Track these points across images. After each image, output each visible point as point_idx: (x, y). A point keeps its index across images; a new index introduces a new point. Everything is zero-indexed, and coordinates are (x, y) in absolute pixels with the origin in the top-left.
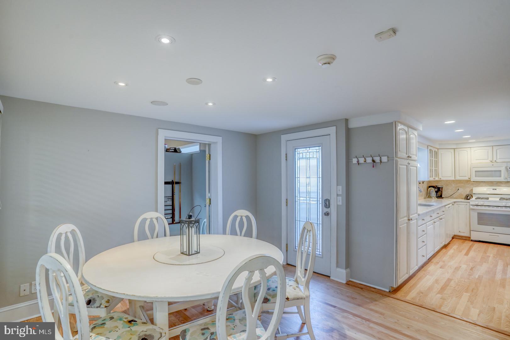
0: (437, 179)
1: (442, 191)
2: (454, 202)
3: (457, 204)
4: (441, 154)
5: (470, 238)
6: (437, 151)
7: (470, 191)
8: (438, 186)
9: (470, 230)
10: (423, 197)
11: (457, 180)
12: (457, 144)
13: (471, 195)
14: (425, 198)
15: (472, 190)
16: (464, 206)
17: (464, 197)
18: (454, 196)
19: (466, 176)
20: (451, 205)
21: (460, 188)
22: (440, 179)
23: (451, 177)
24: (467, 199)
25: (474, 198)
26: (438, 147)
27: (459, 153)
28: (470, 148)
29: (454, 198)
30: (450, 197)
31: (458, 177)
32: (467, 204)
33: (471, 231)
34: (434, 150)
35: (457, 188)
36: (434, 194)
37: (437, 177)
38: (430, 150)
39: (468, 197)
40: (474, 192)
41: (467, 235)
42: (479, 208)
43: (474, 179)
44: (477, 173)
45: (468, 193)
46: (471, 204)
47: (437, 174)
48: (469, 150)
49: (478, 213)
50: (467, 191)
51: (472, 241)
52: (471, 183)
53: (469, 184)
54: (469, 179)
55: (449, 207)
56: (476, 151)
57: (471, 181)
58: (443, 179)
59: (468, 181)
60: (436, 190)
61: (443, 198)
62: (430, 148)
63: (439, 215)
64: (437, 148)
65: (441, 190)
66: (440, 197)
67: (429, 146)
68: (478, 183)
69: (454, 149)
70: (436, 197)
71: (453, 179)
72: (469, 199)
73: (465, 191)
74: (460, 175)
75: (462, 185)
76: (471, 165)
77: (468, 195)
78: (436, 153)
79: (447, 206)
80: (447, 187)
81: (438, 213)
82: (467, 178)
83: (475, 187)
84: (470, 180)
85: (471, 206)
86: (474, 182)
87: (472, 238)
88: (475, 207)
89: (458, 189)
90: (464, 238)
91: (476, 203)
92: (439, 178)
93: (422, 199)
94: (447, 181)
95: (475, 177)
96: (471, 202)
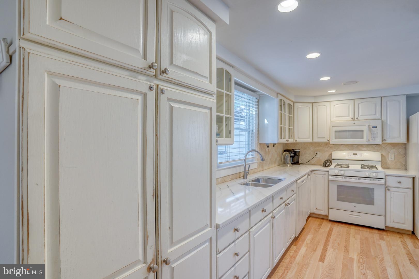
0: (291, 141)
1: (299, 156)
2: (312, 171)
3: (314, 174)
4: (298, 109)
5: (328, 216)
6: (292, 104)
7: (329, 156)
8: (294, 150)
9: (328, 208)
10: (277, 164)
11: (315, 143)
12: (315, 97)
13: (330, 160)
14: (279, 165)
15: (331, 154)
16: (322, 176)
17: (322, 163)
18: (312, 162)
19: (325, 138)
20: (306, 176)
21: (318, 153)
22: (296, 141)
23: (308, 138)
24: (325, 166)
25: (333, 166)
26: (294, 100)
27: (317, 108)
28: (330, 101)
29: (312, 165)
30: (308, 163)
31: (316, 139)
32: (325, 174)
33: (330, 209)
34: (287, 102)
35: (316, 152)
36: (289, 159)
37: (292, 139)
38: (281, 100)
39: (327, 164)
40: (333, 158)
41: (324, 213)
42: (339, 179)
43: (334, 141)
44: (337, 133)
45: (327, 158)
46: (330, 174)
47: (292, 135)
48: (327, 104)
49: (337, 185)
50: (325, 157)
51: (330, 221)
52: (330, 146)
53: (328, 147)
54: (328, 140)
55: (302, 182)
56: (336, 106)
57: (331, 143)
58: (299, 141)
59: (327, 144)
60: (292, 154)
61: (300, 164)
62: (280, 97)
63: (283, 201)
64: (292, 101)
65: (298, 154)
66: (296, 163)
67: (279, 94)
68: (338, 147)
69: (312, 103)
70: (292, 163)
71: (310, 140)
72: (328, 166)
73: (323, 157)
74: (318, 137)
75: (321, 148)
76: (330, 122)
77: (326, 162)
78: (291, 108)
79: (299, 181)
80: (305, 151)
81: (282, 198)
82: (325, 140)
83: (335, 151)
84: (329, 142)
85: (330, 177)
86: (333, 144)
87: (330, 218)
88: (334, 178)
89: (317, 154)
90: (322, 217)
91: (336, 172)
92: (295, 139)
93: (275, 166)
94: (305, 143)
95: (335, 138)
96: (330, 171)
